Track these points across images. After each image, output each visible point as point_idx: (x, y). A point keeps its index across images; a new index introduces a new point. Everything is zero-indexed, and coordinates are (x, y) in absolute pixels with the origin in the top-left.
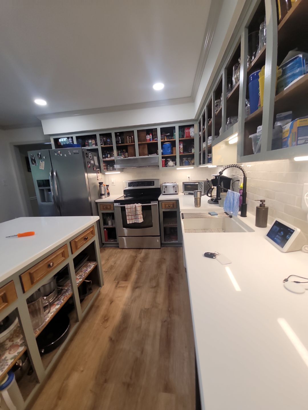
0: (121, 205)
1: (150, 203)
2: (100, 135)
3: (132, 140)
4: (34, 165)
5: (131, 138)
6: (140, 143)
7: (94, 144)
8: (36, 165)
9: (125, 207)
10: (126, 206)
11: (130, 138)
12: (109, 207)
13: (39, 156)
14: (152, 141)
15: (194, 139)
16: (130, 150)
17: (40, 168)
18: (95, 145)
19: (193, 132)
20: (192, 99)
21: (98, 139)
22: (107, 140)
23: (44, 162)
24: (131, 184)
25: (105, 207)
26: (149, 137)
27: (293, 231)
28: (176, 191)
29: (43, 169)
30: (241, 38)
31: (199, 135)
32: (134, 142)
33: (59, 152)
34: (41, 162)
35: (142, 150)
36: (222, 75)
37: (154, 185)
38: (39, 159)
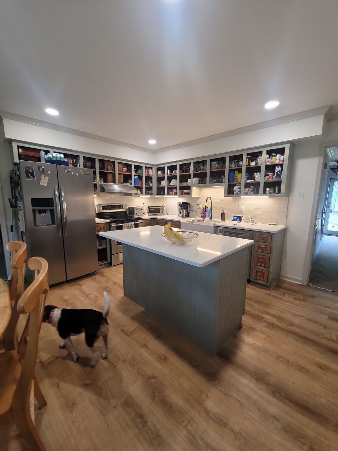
0: (117, 224)
1: (138, 221)
2: (84, 158)
3: (112, 169)
4: (31, 179)
5: (112, 166)
6: (119, 173)
7: (70, 164)
8: (33, 179)
9: (122, 226)
10: (123, 224)
12: (102, 228)
13: (41, 169)
14: (126, 173)
15: (152, 177)
16: (110, 177)
17: (41, 184)
19: (152, 173)
20: (154, 152)
21: (82, 161)
22: (86, 163)
23: (47, 178)
24: (104, 207)
25: (99, 228)
26: (125, 169)
27: (242, 217)
28: (143, 213)
29: (46, 185)
30: (226, 157)
31: (157, 176)
32: (115, 171)
33: (70, 169)
34: (43, 176)
35: (119, 178)
36: (207, 160)
37: (123, 209)
38: (40, 173)
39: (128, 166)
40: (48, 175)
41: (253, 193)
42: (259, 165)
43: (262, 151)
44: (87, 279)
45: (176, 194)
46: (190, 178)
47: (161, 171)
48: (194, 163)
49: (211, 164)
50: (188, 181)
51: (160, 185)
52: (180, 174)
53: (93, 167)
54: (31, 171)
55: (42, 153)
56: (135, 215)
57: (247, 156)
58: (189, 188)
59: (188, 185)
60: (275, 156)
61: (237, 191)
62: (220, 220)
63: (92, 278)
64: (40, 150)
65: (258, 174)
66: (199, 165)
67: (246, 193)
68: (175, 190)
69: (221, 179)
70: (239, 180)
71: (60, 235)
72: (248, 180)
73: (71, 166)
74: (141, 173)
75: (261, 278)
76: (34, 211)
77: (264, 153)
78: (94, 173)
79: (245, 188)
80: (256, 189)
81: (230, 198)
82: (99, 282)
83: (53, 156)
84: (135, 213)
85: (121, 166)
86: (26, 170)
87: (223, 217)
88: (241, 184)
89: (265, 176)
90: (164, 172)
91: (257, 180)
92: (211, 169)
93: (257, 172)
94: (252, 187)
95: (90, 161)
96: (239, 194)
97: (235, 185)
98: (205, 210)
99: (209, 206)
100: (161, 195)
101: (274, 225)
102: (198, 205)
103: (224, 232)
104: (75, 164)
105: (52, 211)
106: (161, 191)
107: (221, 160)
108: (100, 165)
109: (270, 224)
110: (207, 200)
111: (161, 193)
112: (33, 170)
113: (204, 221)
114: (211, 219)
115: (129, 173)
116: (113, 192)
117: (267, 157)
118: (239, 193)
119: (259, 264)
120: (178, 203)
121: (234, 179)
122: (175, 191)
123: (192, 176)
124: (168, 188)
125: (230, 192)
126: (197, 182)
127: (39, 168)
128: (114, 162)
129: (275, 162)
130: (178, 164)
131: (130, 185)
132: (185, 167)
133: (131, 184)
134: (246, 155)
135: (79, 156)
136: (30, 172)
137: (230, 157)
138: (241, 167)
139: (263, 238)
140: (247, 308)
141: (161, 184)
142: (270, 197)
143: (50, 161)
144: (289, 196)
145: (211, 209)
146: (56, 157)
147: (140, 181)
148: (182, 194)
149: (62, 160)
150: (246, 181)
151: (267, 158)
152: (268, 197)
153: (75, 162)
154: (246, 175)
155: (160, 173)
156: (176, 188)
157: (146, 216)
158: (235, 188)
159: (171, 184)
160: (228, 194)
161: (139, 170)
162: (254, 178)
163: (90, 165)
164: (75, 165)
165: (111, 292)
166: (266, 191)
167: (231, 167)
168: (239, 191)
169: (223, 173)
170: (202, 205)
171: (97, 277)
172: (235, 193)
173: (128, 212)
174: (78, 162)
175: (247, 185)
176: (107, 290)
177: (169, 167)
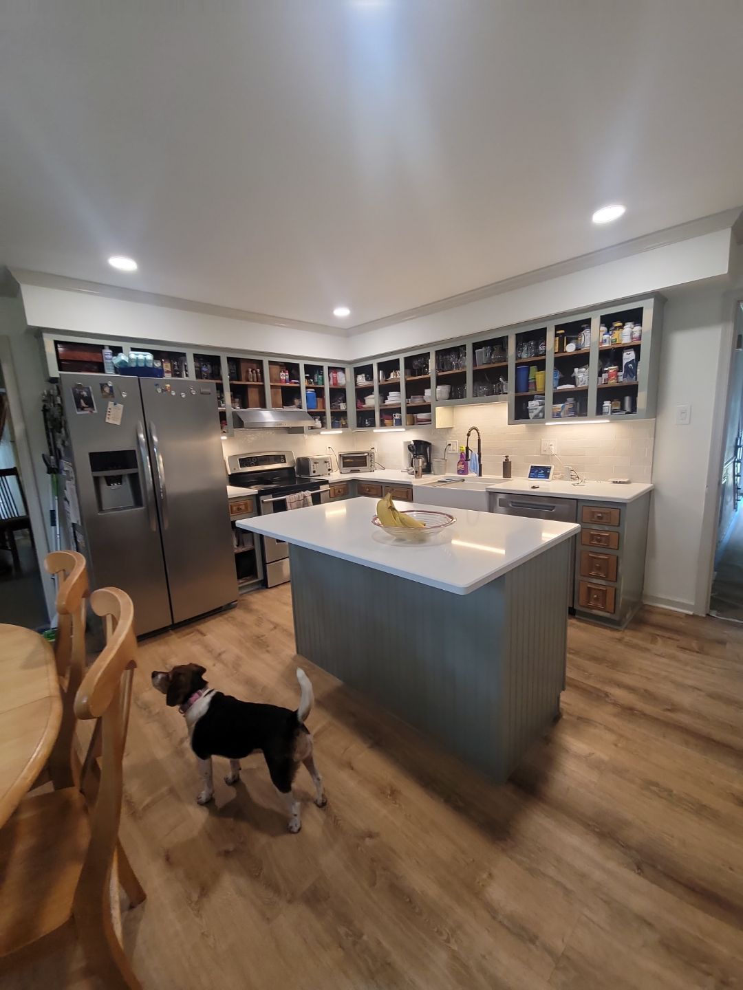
0: (273, 497)
1: (319, 489)
2: (196, 357)
3: (257, 376)
4: (86, 412)
5: (257, 372)
6: (272, 384)
7: (168, 372)
8: (91, 412)
9: (284, 500)
10: (286, 497)
11: (254, 371)
12: (243, 507)
13: (107, 390)
14: (288, 384)
15: (345, 389)
16: (253, 395)
17: (107, 421)
18: (170, 374)
19: (343, 379)
20: (347, 332)
21: (191, 364)
22: (200, 368)
23: (121, 406)
24: (244, 462)
25: (235, 508)
26: (284, 376)
27: (549, 468)
28: (329, 470)
29: (118, 423)
30: (507, 336)
31: (356, 385)
32: (263, 380)
33: (168, 385)
34: (111, 404)
35: (274, 395)
36: (465, 345)
37: (285, 462)
38: (106, 397)
39: (292, 369)
40: (122, 401)
41: (573, 414)
42: (584, 350)
43: (590, 319)
44: (217, 619)
45: (399, 423)
46: (429, 387)
47: (364, 375)
48: (437, 352)
49: (474, 353)
50: (426, 394)
51: (364, 406)
52: (405, 379)
53: (216, 374)
54: (85, 393)
55: (107, 352)
56: (312, 474)
57: (556, 331)
58: (427, 408)
59: (425, 404)
60: (621, 327)
61: (536, 412)
62: (501, 477)
63: (226, 616)
64: (103, 347)
65: (583, 369)
66: (448, 357)
67: (557, 416)
68: (397, 415)
69: (499, 385)
70: (539, 386)
71: (154, 527)
72: (560, 385)
73: (168, 376)
74: (320, 382)
75: (600, 605)
76: (97, 480)
77: (596, 322)
78: (220, 388)
79: (555, 402)
80: (578, 404)
81: (521, 428)
82: (242, 625)
83: (130, 359)
84: (312, 470)
85: (276, 369)
86: (74, 393)
87: (507, 470)
88: (544, 395)
89: (600, 375)
90: (370, 377)
91: (581, 383)
92: (475, 364)
93: (580, 367)
94: (570, 400)
95: (209, 362)
96: (541, 417)
97: (532, 398)
98: (465, 457)
99: (473, 446)
100: (366, 427)
101: (624, 483)
102: (450, 445)
103: (510, 505)
104: (177, 371)
105: (134, 479)
106: (365, 419)
107: (498, 344)
108: (230, 370)
109: (614, 482)
110: (468, 435)
111: (367, 423)
112: (89, 393)
113: (464, 480)
114: (480, 475)
115: (295, 383)
116: (262, 428)
117: (603, 331)
118: (541, 415)
119: (593, 573)
120: (405, 442)
121: (528, 384)
122: (396, 418)
123: (433, 382)
124: (381, 411)
125: (520, 413)
126: (446, 395)
127: (103, 386)
128: (260, 363)
129: (621, 340)
130: (401, 357)
131: (299, 410)
132: (416, 363)
133: (300, 407)
134: (554, 329)
135: (184, 355)
136: (83, 397)
137: (517, 335)
138: (543, 357)
139: (600, 515)
140: (570, 674)
141: (365, 403)
142: (612, 420)
143: (124, 369)
144: (656, 417)
145: (479, 454)
146: (137, 360)
147: (318, 399)
148: (413, 422)
149: (150, 365)
150: (555, 388)
151: (602, 334)
152: (608, 421)
153: (176, 368)
154: (555, 375)
155: (362, 380)
156: (398, 410)
157: (336, 476)
158: (532, 404)
159: (387, 402)
160: (516, 419)
161: (316, 377)
162: (573, 381)
163: (210, 372)
164: (176, 373)
165: (268, 646)
166: (604, 408)
167: (521, 358)
168: (541, 411)
169: (503, 371)
170: (458, 446)
171: (237, 613)
172: (531, 415)
173: (295, 468)
174: (184, 367)
175: (559, 397)
176: (260, 641)
177: (380, 366)
